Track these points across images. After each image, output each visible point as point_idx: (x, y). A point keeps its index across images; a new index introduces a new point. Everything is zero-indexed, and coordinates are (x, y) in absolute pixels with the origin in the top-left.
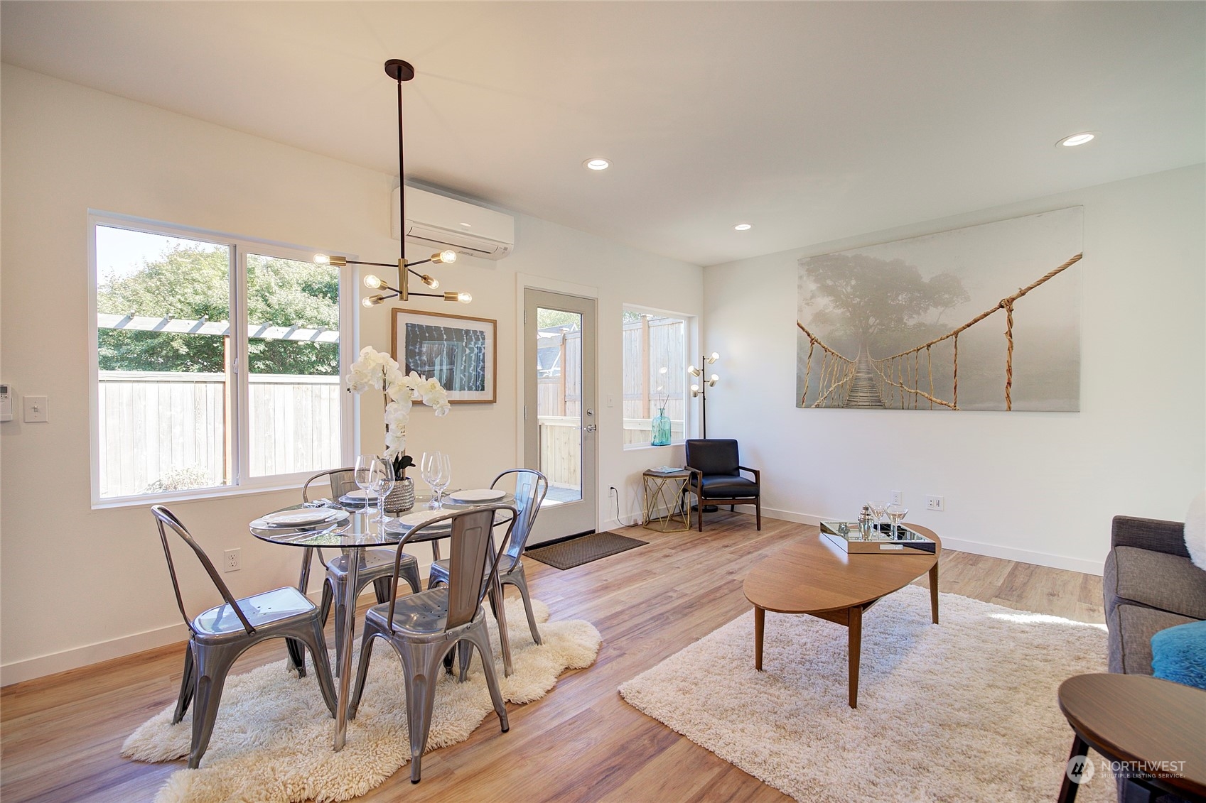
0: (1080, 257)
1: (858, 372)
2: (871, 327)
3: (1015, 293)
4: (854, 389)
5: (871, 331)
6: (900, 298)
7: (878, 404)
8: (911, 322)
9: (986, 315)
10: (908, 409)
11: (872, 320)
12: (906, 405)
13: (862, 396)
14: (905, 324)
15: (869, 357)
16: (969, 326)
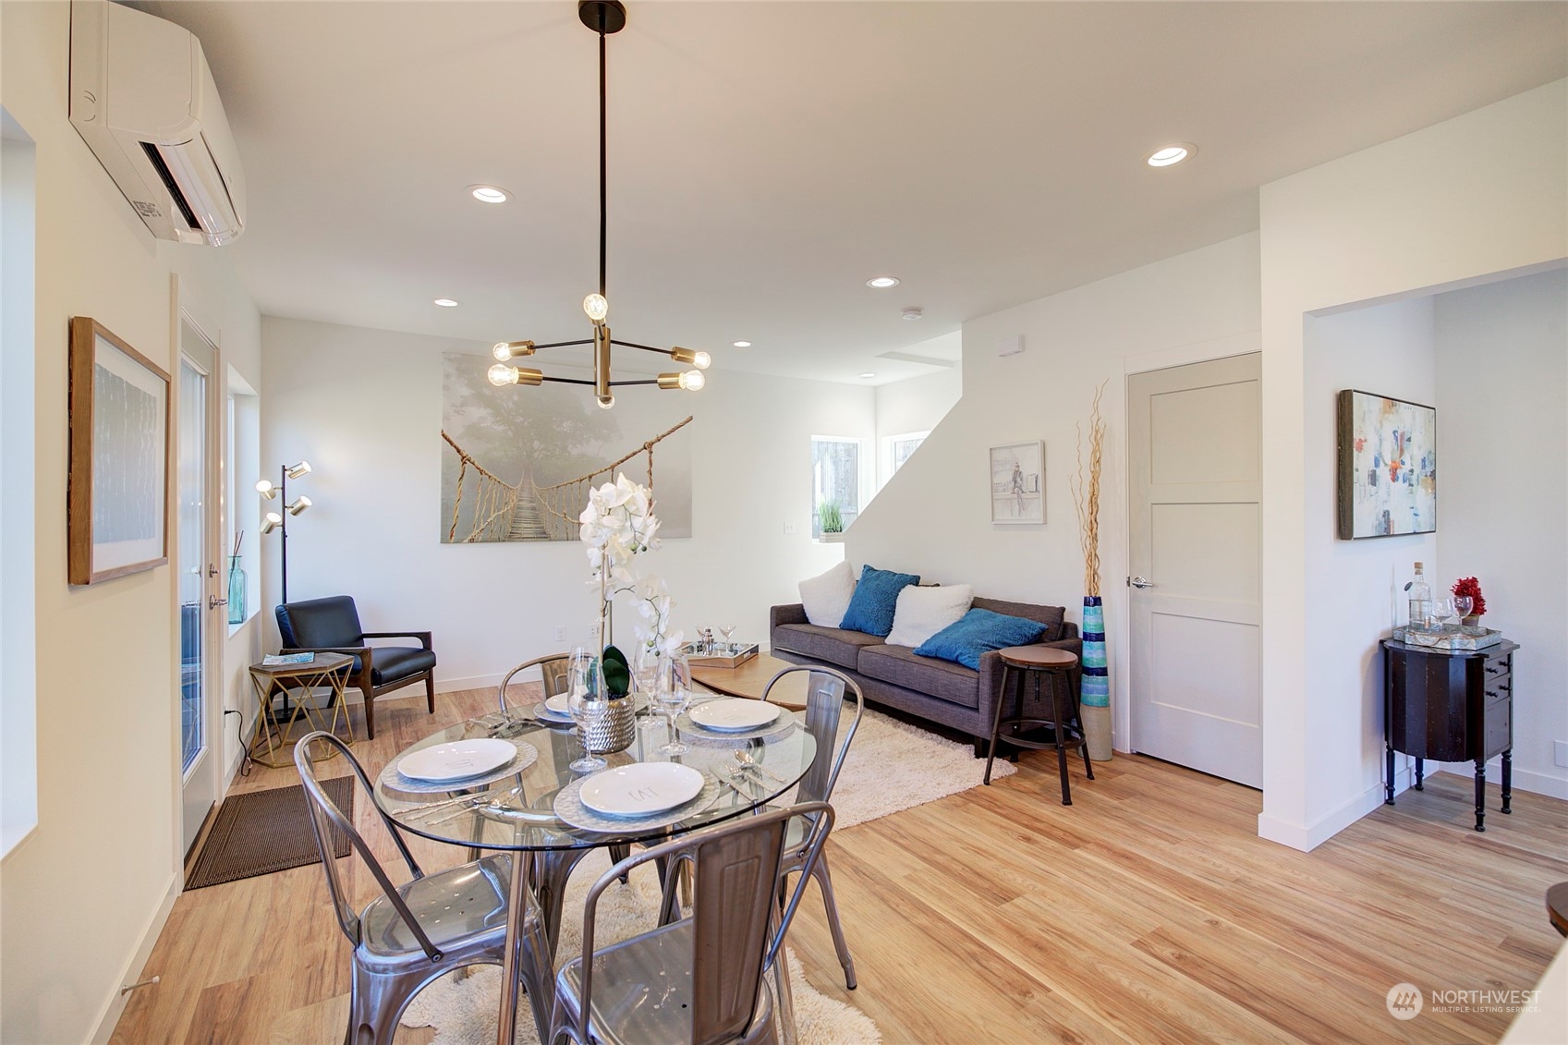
0: (691, 419)
1: (520, 500)
2: (535, 451)
3: (654, 438)
4: (516, 519)
5: (536, 455)
6: (564, 425)
7: (543, 536)
8: (575, 452)
9: (634, 454)
10: (573, 540)
11: (536, 444)
12: (570, 536)
13: (526, 527)
14: (569, 453)
15: (533, 484)
16: (622, 461)
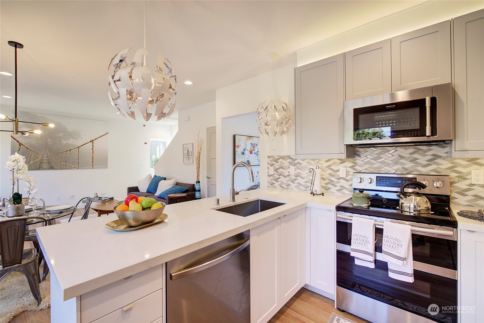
0: (108, 133)
1: (43, 157)
2: (49, 142)
3: (94, 139)
4: (41, 163)
5: (49, 143)
6: (60, 134)
7: (52, 168)
8: (64, 142)
9: (87, 143)
10: (63, 169)
11: (49, 140)
12: (62, 168)
13: (45, 166)
14: (62, 143)
15: (48, 152)
16: (82, 146)
